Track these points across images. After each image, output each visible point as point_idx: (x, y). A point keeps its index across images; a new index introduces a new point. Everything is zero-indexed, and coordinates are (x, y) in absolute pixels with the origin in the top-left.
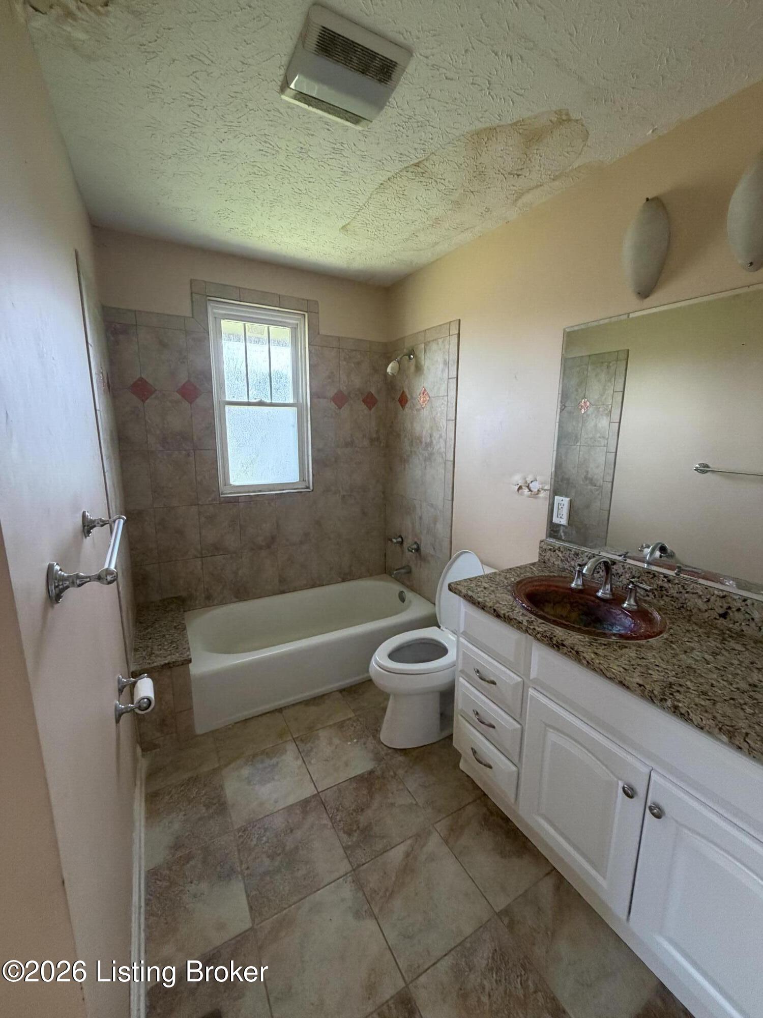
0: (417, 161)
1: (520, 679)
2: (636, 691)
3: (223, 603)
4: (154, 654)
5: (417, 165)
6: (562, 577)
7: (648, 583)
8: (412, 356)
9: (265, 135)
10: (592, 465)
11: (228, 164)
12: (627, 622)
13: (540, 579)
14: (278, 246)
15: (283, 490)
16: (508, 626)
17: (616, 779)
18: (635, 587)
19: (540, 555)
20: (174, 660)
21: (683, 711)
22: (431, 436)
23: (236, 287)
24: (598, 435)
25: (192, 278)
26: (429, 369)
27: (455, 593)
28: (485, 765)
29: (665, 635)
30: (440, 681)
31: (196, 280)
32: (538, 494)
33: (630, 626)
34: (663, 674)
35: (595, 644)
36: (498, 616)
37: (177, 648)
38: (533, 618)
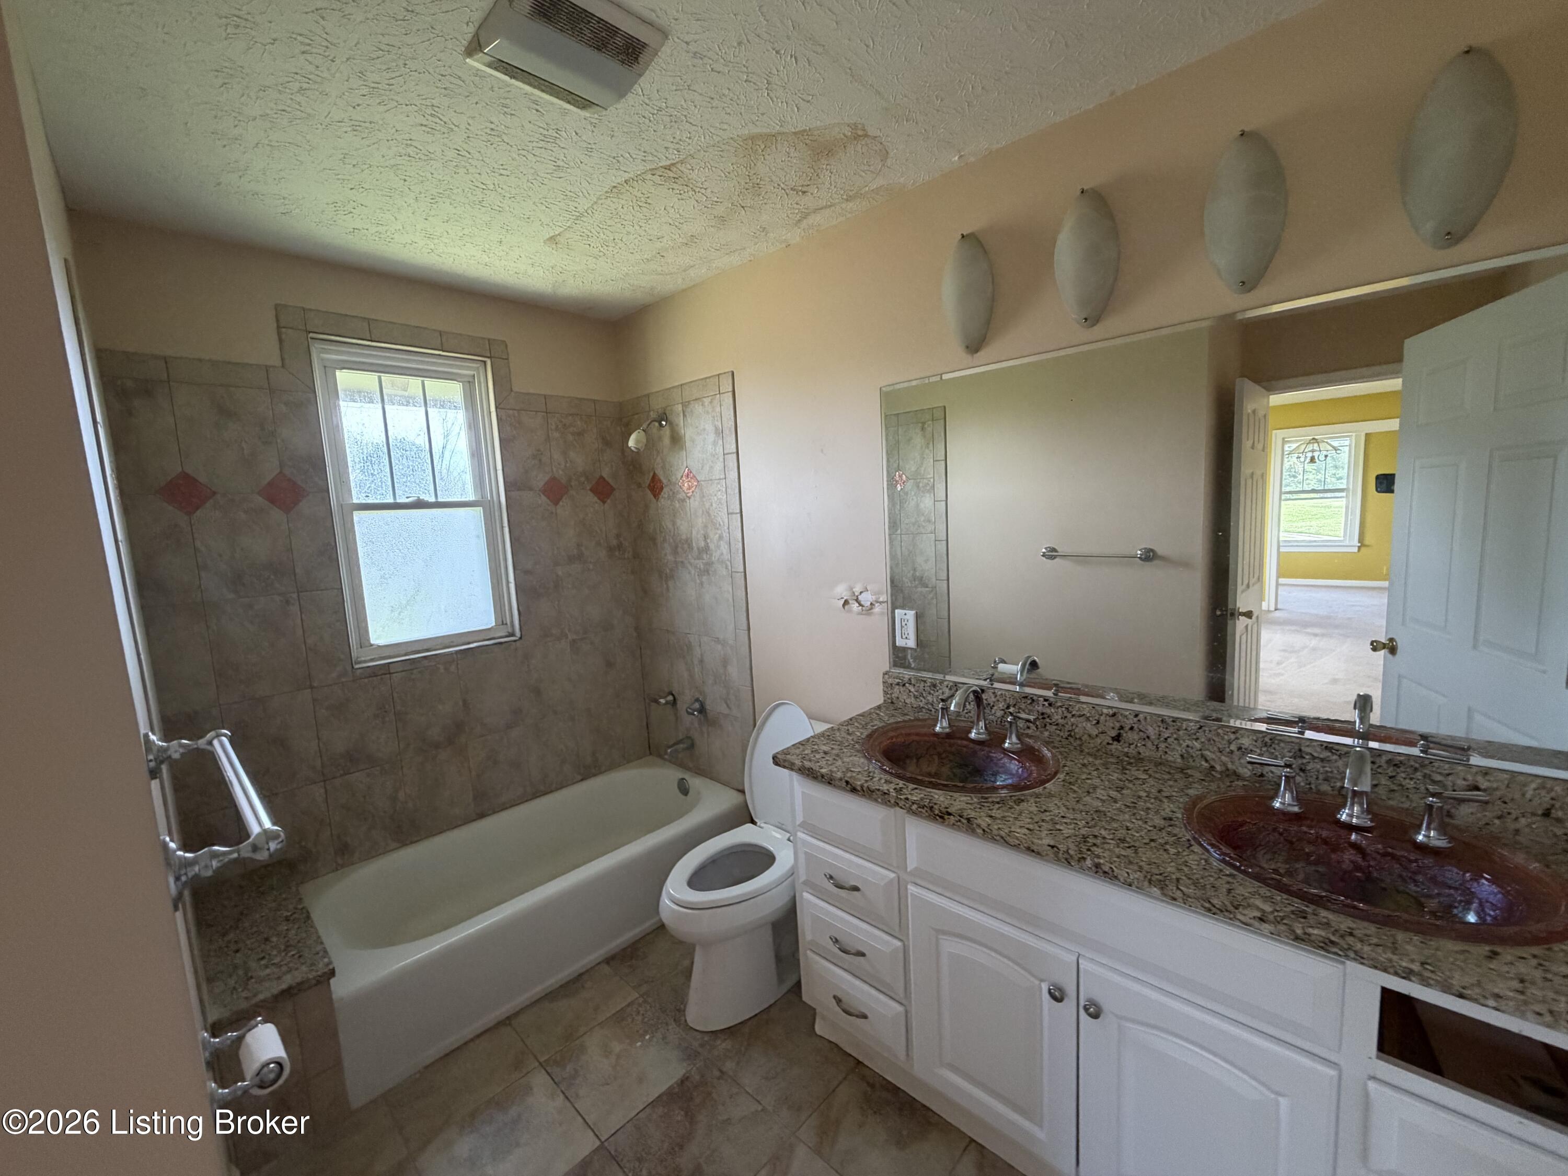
0: (668, 163)
1: (892, 875)
2: (1047, 855)
3: (373, 853)
4: (252, 977)
5: (668, 168)
6: (919, 720)
7: (1027, 711)
8: (664, 423)
9: (433, 106)
10: (920, 560)
11: (363, 138)
12: (1012, 766)
13: (896, 727)
14: (437, 257)
15: (469, 643)
16: (869, 802)
17: (1037, 982)
18: (1014, 719)
19: (885, 693)
20: (299, 980)
21: (1106, 869)
22: (706, 537)
23: (365, 318)
24: (922, 518)
25: (279, 302)
26: (693, 441)
27: (784, 767)
28: (857, 1016)
29: (1061, 776)
30: (774, 904)
31: (285, 306)
32: (871, 609)
33: (1017, 771)
34: (1073, 826)
35: (985, 804)
36: (854, 790)
37: (300, 957)
38: (901, 783)
